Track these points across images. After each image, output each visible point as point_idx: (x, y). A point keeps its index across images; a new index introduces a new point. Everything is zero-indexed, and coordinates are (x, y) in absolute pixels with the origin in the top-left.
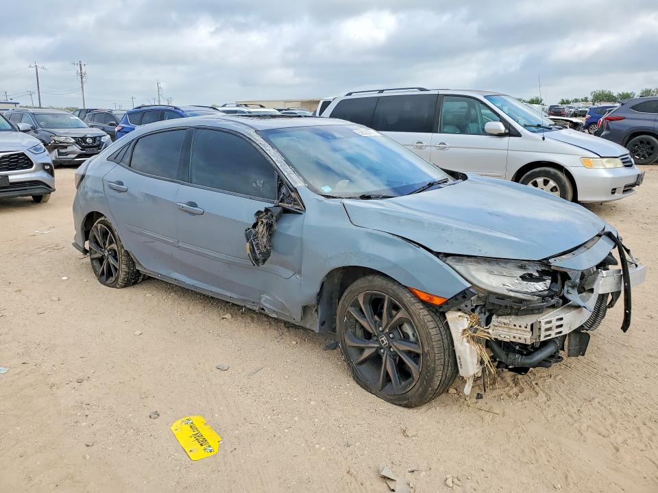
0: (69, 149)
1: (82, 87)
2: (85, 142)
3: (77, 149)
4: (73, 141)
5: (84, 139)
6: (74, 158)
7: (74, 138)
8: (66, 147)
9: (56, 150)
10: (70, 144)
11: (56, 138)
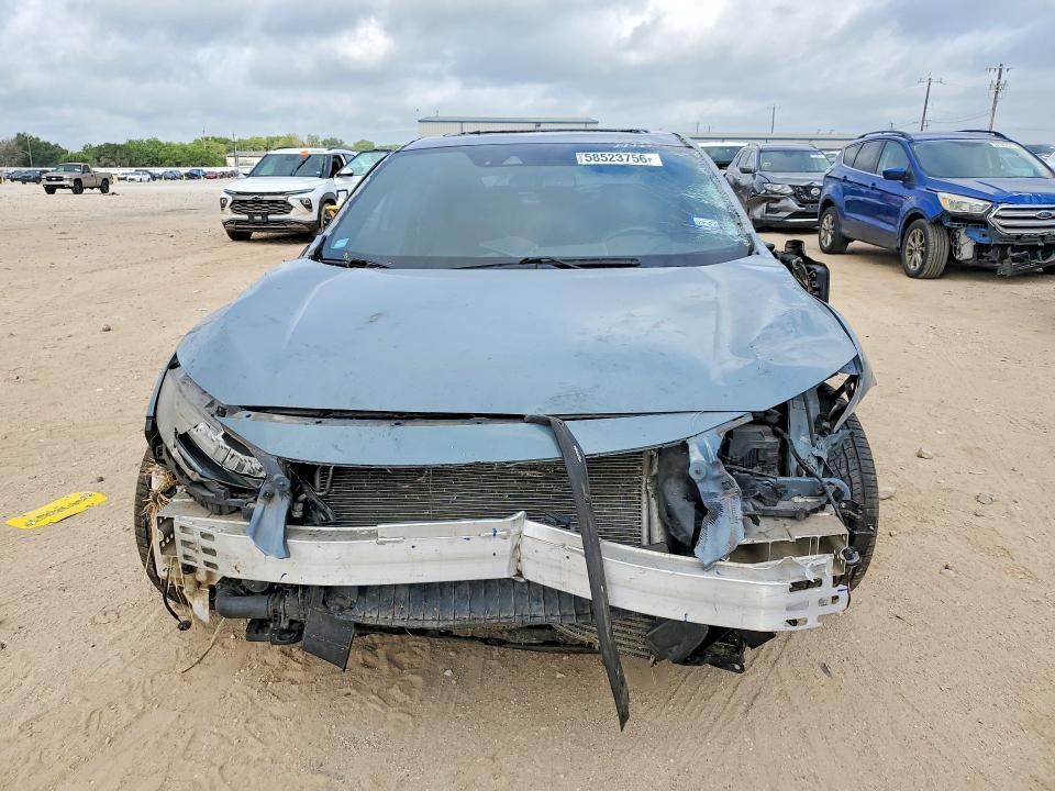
0: (782, 204)
1: (994, 109)
2: (808, 194)
3: (793, 205)
4: (790, 191)
5: (807, 189)
6: (786, 218)
7: (793, 187)
8: (778, 201)
9: (765, 204)
10: (786, 196)
11: (768, 186)
